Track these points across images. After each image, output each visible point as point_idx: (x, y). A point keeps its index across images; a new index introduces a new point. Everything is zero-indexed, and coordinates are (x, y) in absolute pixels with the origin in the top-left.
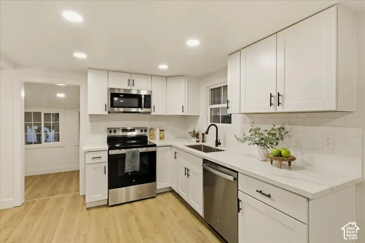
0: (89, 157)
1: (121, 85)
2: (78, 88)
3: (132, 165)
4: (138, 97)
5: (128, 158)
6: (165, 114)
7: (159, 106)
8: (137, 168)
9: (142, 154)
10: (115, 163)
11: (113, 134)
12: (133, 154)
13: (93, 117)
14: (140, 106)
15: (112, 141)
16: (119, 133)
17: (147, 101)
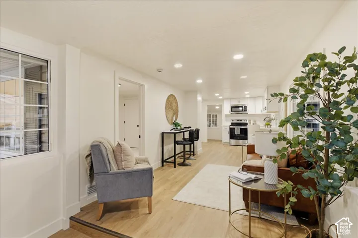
0: (224, 128)
1: (235, 103)
2: (222, 105)
3: (237, 131)
4: (242, 107)
5: (236, 129)
6: (254, 113)
7: (250, 110)
8: (239, 133)
9: (241, 128)
10: (232, 131)
11: (233, 122)
12: (238, 128)
13: (226, 116)
14: (242, 111)
15: (233, 124)
16: (236, 122)
17: (245, 109)
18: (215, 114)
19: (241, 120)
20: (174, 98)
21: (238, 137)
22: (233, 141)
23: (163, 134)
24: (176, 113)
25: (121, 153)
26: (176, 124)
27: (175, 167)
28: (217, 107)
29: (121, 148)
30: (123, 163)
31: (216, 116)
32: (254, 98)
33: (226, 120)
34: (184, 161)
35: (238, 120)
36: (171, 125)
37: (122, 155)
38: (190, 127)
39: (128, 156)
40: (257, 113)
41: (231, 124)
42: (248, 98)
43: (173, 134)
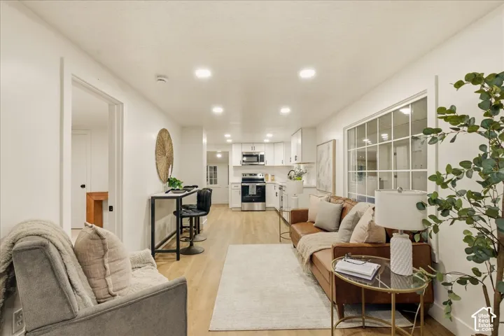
0: (233, 186)
1: (248, 150)
2: (228, 152)
3: (253, 191)
4: (257, 156)
5: (250, 188)
6: (272, 165)
7: (269, 161)
8: (255, 193)
9: (257, 186)
10: (245, 190)
11: (245, 177)
12: (253, 187)
13: (236, 168)
14: (258, 161)
15: (244, 180)
16: (248, 177)
17: (262, 158)
18: (213, 165)
19: (255, 175)
20: (167, 135)
21: (254, 198)
22: (246, 205)
23: (153, 199)
24: (170, 162)
25: (103, 257)
26: (172, 182)
27: (178, 259)
28: (219, 156)
29: (104, 244)
30: (109, 279)
31: (215, 168)
32: (274, 143)
33: (235, 175)
34: (191, 245)
35: (251, 175)
36: (164, 182)
37: (106, 260)
38: (197, 187)
39: (121, 259)
40: (276, 165)
41: (241, 181)
42: (267, 143)
43: (175, 200)
